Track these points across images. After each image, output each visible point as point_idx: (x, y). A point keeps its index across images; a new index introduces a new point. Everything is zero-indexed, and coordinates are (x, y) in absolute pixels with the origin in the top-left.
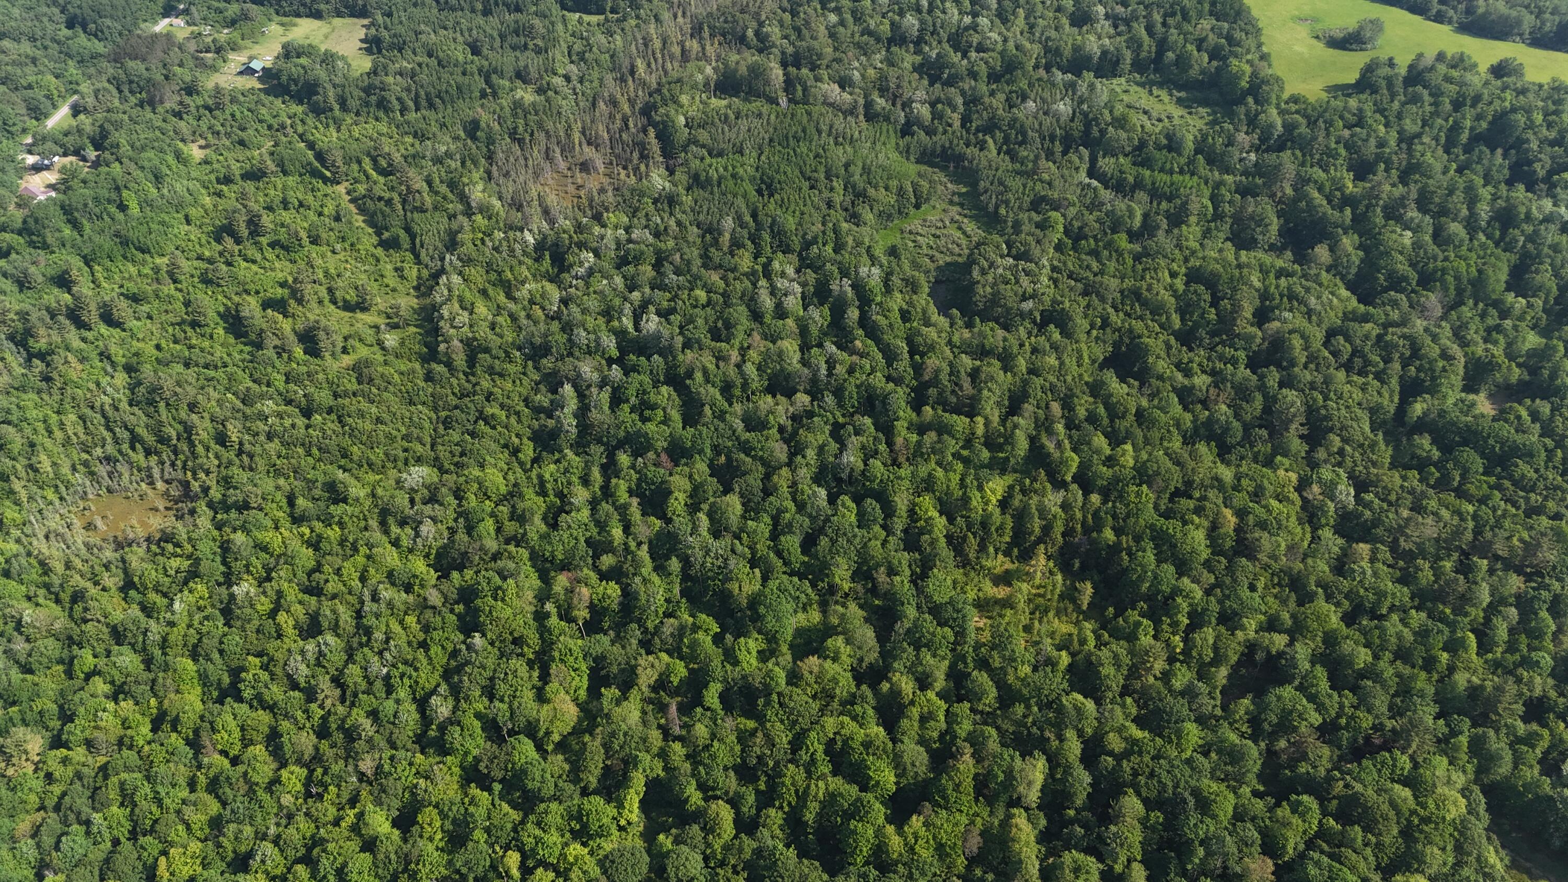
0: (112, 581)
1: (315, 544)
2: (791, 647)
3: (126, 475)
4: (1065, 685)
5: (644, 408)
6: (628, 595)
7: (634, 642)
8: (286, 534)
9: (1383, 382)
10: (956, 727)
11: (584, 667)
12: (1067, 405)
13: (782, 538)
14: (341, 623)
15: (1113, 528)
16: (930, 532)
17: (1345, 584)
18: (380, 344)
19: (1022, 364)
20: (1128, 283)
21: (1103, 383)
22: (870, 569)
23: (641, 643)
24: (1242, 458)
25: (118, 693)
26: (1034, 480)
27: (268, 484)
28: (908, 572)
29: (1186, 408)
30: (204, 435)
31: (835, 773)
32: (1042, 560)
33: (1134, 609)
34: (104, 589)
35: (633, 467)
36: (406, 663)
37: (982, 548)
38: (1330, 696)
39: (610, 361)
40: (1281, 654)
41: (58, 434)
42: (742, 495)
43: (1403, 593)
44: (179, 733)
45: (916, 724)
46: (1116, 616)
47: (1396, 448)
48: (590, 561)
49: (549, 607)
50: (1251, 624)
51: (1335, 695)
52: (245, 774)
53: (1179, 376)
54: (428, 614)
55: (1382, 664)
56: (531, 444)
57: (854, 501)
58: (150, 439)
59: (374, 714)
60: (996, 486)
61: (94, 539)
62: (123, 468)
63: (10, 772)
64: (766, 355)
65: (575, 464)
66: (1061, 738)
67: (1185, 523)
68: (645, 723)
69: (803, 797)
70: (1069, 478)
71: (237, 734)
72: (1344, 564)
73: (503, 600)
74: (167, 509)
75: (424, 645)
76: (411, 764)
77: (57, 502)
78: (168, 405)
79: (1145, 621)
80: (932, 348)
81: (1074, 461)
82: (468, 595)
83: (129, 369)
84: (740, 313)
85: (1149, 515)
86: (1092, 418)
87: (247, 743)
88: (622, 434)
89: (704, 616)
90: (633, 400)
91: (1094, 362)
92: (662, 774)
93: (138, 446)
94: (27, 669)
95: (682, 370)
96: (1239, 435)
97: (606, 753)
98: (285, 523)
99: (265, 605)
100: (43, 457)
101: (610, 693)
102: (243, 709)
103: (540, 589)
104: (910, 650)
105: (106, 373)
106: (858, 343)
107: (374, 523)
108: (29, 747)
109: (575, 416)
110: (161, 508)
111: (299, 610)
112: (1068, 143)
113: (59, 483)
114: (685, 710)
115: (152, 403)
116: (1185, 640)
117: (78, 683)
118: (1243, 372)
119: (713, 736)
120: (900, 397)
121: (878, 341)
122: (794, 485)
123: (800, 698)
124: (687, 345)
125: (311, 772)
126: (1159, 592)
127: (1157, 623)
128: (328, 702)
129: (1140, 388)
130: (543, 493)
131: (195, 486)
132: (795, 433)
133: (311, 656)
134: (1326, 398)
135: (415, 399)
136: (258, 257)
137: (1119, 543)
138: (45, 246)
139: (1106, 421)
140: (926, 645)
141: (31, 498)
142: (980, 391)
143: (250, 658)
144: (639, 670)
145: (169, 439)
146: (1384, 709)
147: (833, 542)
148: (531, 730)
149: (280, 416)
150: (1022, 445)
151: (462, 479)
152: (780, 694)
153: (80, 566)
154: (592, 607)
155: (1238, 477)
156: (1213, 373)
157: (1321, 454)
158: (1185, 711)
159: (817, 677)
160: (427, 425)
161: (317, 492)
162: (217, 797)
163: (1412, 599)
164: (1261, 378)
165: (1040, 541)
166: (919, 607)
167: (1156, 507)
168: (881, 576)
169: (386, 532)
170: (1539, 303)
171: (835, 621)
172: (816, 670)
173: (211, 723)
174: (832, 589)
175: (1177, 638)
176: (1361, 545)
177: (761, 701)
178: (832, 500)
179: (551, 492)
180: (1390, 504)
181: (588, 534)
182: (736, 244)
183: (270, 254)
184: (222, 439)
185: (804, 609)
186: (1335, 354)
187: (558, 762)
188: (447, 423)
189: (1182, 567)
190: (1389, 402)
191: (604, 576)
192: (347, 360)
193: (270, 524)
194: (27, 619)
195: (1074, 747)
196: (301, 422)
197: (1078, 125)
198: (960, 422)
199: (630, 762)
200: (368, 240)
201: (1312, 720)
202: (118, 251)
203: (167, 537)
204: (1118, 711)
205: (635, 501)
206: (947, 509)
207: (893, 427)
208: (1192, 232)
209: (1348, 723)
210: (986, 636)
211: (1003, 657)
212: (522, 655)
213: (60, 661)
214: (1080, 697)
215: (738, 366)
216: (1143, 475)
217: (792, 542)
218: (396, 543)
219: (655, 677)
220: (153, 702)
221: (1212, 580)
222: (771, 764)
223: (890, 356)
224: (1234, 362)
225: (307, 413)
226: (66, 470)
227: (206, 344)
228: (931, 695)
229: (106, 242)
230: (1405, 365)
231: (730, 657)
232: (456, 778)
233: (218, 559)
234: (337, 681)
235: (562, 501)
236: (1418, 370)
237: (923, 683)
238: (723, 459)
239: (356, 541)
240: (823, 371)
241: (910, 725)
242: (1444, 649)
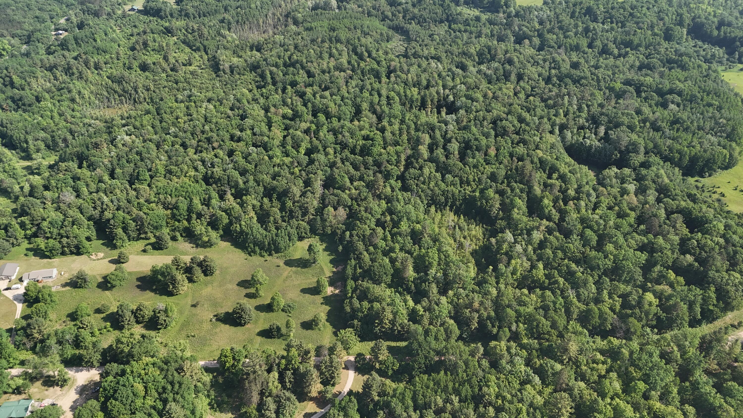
3: (113, 102)
6: (295, 112)
9: (543, 67)
11: (282, 125)
15: (453, 96)
20: (460, 50)
22: (374, 105)
30: (141, 89)
35: (293, 88)
37: (411, 107)
41: (88, 89)
42: (330, 92)
49: (269, 114)
54: (229, 119)
58: (121, 92)
64: (336, 63)
67: (475, 93)
71: (170, 143)
80: (393, 61)
84: (326, 56)
85: (464, 92)
87: (174, 145)
95: (307, 67)
97: (293, 140)
106: (368, 60)
111: (185, 118)
112: (441, 22)
121: (374, 60)
122: (348, 90)
132: (347, 80)
134: (524, 70)
136: (148, 53)
137: (455, 100)
138: (69, 51)
147: (362, 100)
150: (424, 83)
157: (521, 81)
170: (596, 50)
172: (358, 123)
176: (531, 97)
182: (323, 41)
183: (152, 53)
184: (147, 90)
197: (444, 15)
198: (403, 76)
200: (187, 50)
202: (96, 52)
206: (398, 94)
207: (380, 78)
208: (483, 40)
219: (306, 128)
223: (378, 63)
225: (177, 83)
229: (91, 48)
230: (550, 63)
231: (330, 122)
238: (323, 86)
240: (356, 66)
242: (554, 115)
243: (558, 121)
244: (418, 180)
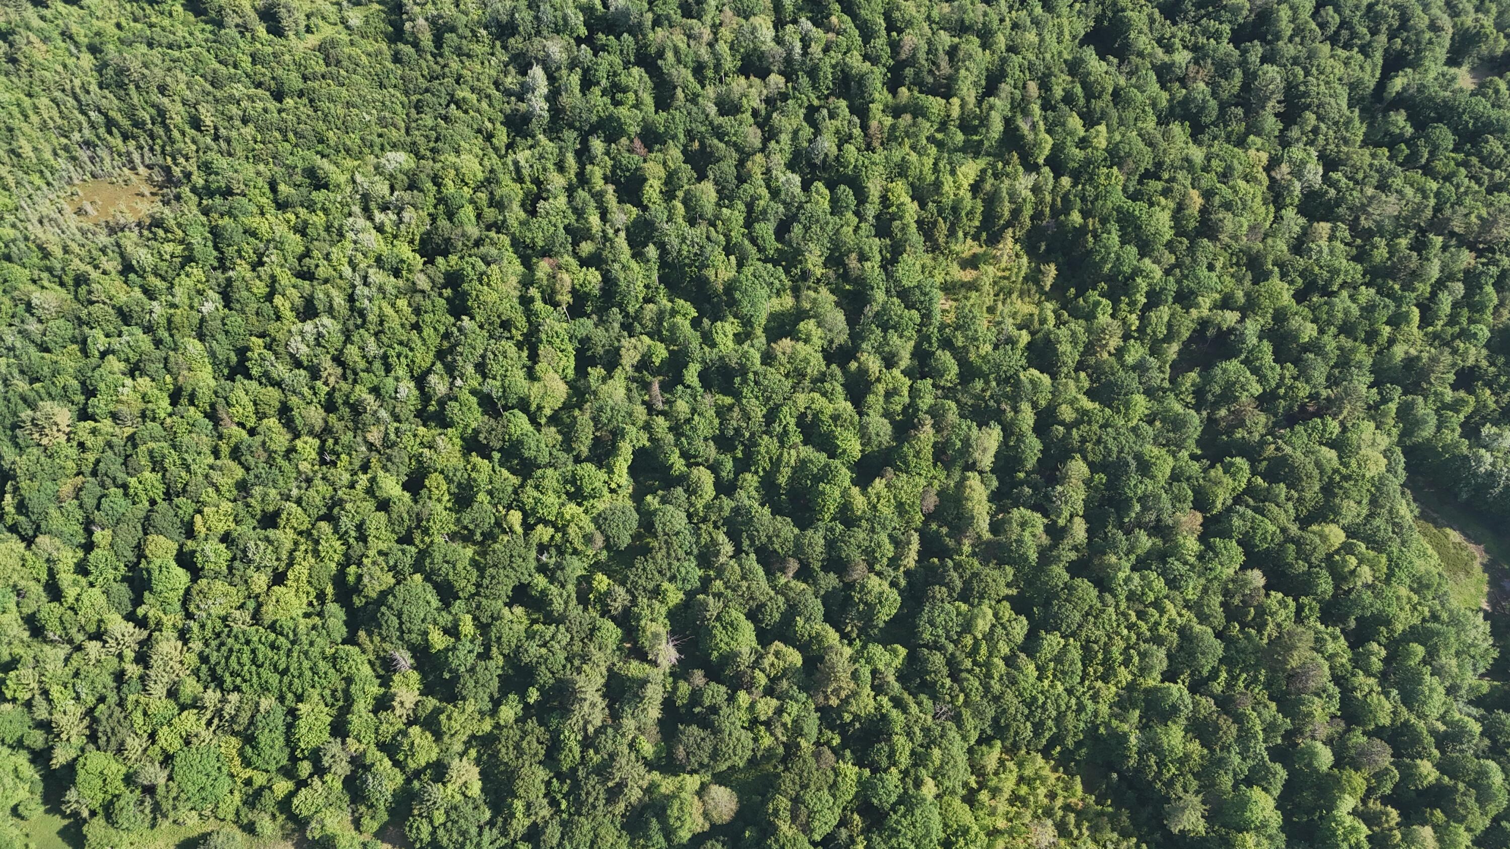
0: (112, 264)
1: (302, 230)
2: (766, 330)
4: (1024, 362)
5: (615, 91)
6: (608, 281)
7: (616, 325)
8: (272, 219)
9: (1367, 56)
10: (918, 401)
11: (570, 348)
12: (1045, 85)
13: (757, 226)
14: (335, 306)
15: (1081, 211)
16: (901, 218)
17: (1301, 262)
18: (344, 22)
19: (1001, 41)
21: (1082, 61)
22: (842, 255)
23: (623, 326)
24: (1215, 138)
25: (134, 370)
26: (1007, 163)
27: (249, 170)
28: (878, 258)
29: (1163, 87)
30: (178, 119)
31: (805, 443)
32: (1009, 242)
33: (1094, 289)
34: (104, 273)
35: (607, 153)
36: (401, 343)
37: (952, 233)
38: (1273, 369)
39: (579, 41)
40: (1231, 330)
41: (34, 118)
42: (716, 183)
43: (1355, 271)
44: (197, 407)
45: (881, 399)
46: (1077, 296)
47: (1370, 126)
48: (570, 248)
49: (533, 292)
50: (1205, 303)
51: (1278, 367)
52: (264, 443)
53: (1160, 52)
54: (418, 298)
55: (1326, 338)
56: (505, 130)
57: (828, 186)
58: (125, 123)
59: (375, 391)
60: (969, 170)
61: (87, 225)
62: (103, 153)
63: (45, 441)
64: (738, 32)
65: (549, 150)
66: (1016, 410)
67: (1151, 205)
68: (630, 399)
69: (776, 463)
70: (1041, 161)
71: (251, 408)
72: (1303, 243)
73: (488, 285)
74: (152, 194)
75: (416, 327)
76: (415, 436)
77: (45, 187)
78: (138, 87)
79: (1104, 301)
80: (910, 23)
81: (1048, 143)
82: (454, 279)
83: (94, 49)
85: (1117, 197)
86: (1068, 99)
87: (261, 416)
88: (594, 118)
89: (682, 302)
90: (604, 82)
91: (1074, 38)
92: (648, 444)
93: (114, 130)
94: (44, 348)
95: (653, 50)
96: (1214, 114)
97: (595, 425)
98: (271, 209)
99: (260, 288)
100: (23, 142)
101: (596, 373)
102: (253, 385)
103: (524, 275)
104: (878, 331)
105: (71, 55)
106: (834, 19)
107: (356, 209)
108: (58, 419)
109: (547, 99)
110: (147, 193)
111: (294, 293)
113: (42, 169)
114: (666, 387)
115: (121, 86)
116: (1141, 318)
117: (94, 361)
118: (1226, 47)
119: (694, 411)
120: (876, 77)
121: (854, 17)
122: (768, 171)
123: (775, 377)
124: (657, 23)
125: (323, 442)
126: (1120, 272)
127: (1116, 302)
128: (332, 380)
129: (1119, 66)
130: (520, 179)
131: (177, 171)
132: (769, 116)
133: (311, 339)
134: (1307, 73)
135: (386, 82)
137: (1086, 225)
139: (1082, 102)
140: (895, 328)
141: (18, 183)
142: (957, 70)
143: (253, 339)
144: (623, 351)
145: (144, 123)
146: (1322, 380)
147: (807, 229)
148: (523, 405)
149: (251, 99)
150: (997, 126)
151: (438, 165)
152: (755, 373)
153: (77, 250)
154: (574, 292)
155: (1208, 158)
156: (1195, 48)
157: (1295, 132)
158: (1135, 384)
159: (790, 358)
160: (399, 108)
161: (298, 179)
162: (240, 463)
163: (1364, 276)
164: (1244, 52)
165: (1009, 224)
166: (888, 291)
167: (1125, 189)
168: (853, 262)
169: (370, 218)
171: (807, 305)
172: (788, 351)
173: (226, 398)
174: (805, 275)
175: (1134, 316)
176: (1322, 224)
177: (738, 380)
178: (806, 186)
179: (527, 179)
180: (1357, 182)
181: (567, 221)
184: (196, 123)
185: (778, 294)
186: (1322, 26)
187: (552, 434)
188: (419, 107)
189: (1145, 248)
190: (1370, 78)
191: (585, 263)
192: (312, 40)
193: (255, 210)
194: (35, 302)
195: (1027, 417)
196: (273, 105)
198: (936, 104)
199: (617, 434)
201: (1253, 391)
203: (157, 223)
204: (1071, 383)
205: (610, 188)
206: (919, 195)
207: (868, 110)
209: (1286, 393)
210: (951, 318)
211: (966, 337)
212: (512, 338)
213: (74, 340)
214: (1036, 373)
215: (710, 45)
216: (1115, 157)
217: (766, 230)
218: (380, 229)
219: (638, 357)
220: (168, 378)
221: (1173, 260)
222: (747, 435)
223: (867, 34)
224: (1217, 36)
225: (278, 96)
226: (48, 155)
227: (166, 22)
228: (896, 372)
230: (1391, 37)
231: (708, 339)
232: (458, 448)
233: (210, 244)
234: (338, 360)
235: (539, 188)
236: (1404, 42)
237: (889, 362)
238: (696, 145)
239: (341, 226)
240: (798, 50)
241: (875, 400)
242: (1387, 323)
243: (1399, 351)
244: (956, 643)
